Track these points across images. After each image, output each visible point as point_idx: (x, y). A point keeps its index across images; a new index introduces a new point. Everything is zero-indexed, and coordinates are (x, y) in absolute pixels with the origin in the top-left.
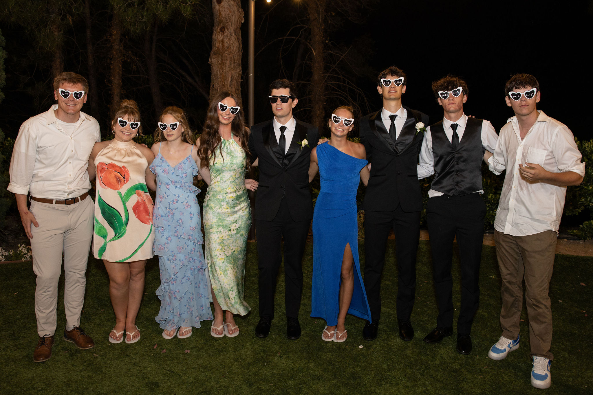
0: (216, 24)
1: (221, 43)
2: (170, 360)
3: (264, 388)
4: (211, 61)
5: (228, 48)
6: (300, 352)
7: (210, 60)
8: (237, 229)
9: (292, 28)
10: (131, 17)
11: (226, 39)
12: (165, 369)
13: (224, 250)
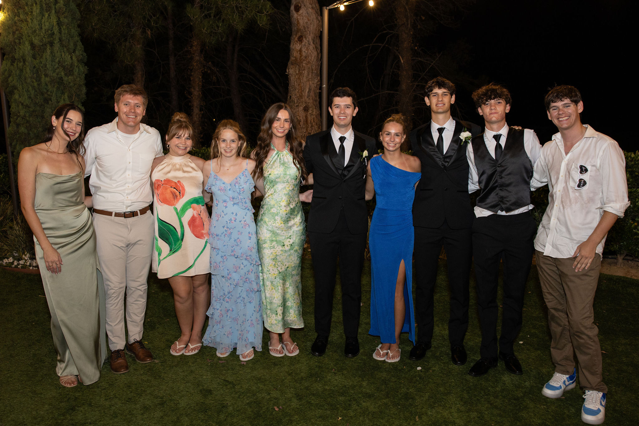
0: (294, 33)
1: (299, 52)
2: (225, 370)
3: (313, 402)
4: (289, 72)
5: (306, 57)
6: (355, 370)
7: (287, 70)
8: (291, 245)
9: (379, 35)
10: (207, 28)
11: (304, 48)
12: (220, 379)
13: (277, 266)
